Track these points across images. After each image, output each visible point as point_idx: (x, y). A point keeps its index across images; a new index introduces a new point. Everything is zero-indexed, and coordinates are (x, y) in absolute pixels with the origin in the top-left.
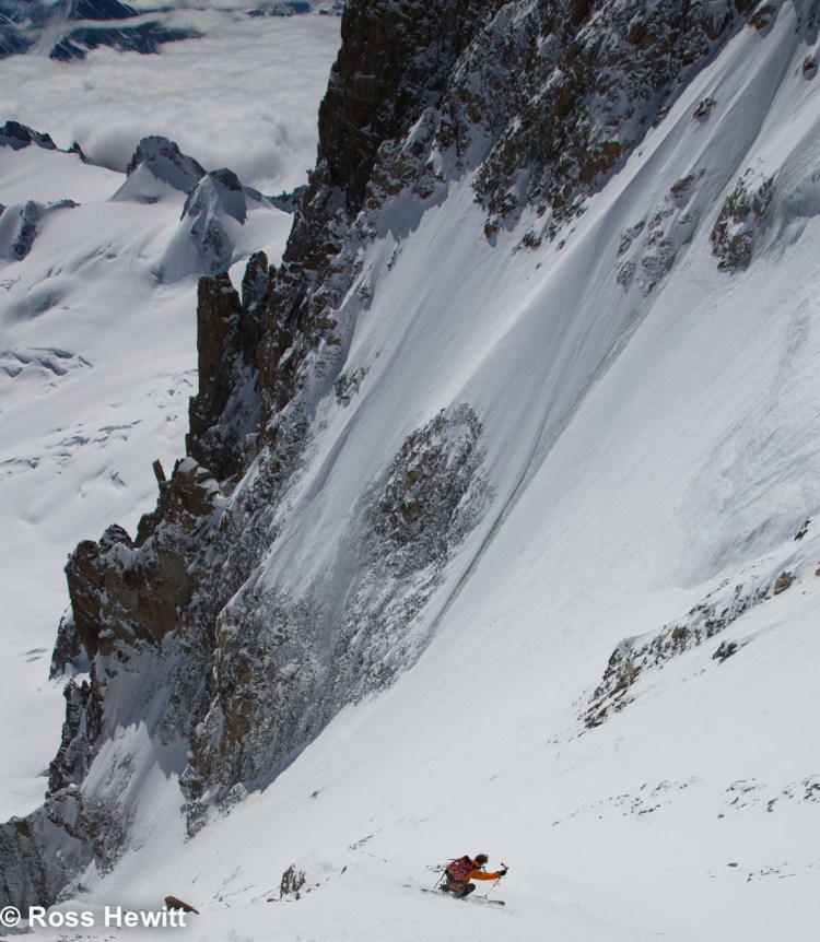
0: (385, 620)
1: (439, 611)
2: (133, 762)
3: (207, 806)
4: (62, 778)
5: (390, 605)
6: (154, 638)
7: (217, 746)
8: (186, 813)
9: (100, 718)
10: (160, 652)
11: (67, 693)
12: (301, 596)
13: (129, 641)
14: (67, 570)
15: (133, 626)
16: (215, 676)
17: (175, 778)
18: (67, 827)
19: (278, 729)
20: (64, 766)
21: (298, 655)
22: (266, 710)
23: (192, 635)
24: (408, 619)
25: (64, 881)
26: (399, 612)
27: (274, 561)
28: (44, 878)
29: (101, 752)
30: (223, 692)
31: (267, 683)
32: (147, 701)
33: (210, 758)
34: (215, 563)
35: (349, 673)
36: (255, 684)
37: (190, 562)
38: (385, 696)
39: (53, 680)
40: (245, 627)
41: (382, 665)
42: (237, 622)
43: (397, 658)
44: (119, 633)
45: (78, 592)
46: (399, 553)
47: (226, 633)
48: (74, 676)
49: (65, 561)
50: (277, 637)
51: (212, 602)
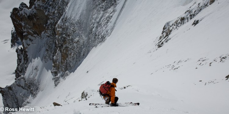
0: (101, 23)
1: (115, 19)
2: (38, 68)
3: (59, 78)
4: (19, 74)
5: (102, 19)
6: (39, 34)
7: (60, 62)
8: (54, 80)
9: (27, 57)
10: (41, 38)
11: (17, 51)
12: (78, 19)
13: (32, 35)
14: (11, 17)
15: (32, 31)
16: (57, 43)
17: (50, 71)
18: (22, 87)
19: (76, 56)
20: (19, 71)
21: (79, 35)
22: (72, 51)
23: (49, 32)
24: (107, 22)
25: (23, 101)
26: (105, 21)
27: (69, 10)
28: (17, 101)
29: (29, 66)
30: (60, 47)
31: (71, 44)
32: (39, 51)
33: (59, 65)
34: (53, 11)
35: (93, 39)
36: (68, 44)
37: (46, 12)
38: (103, 44)
39: (12, 48)
40: (63, 29)
41: (102, 36)
42: (61, 28)
43: (105, 33)
44: (29, 33)
45: (15, 23)
46: (103, 4)
47: (58, 31)
48: (18, 46)
49: (10, 14)
50: (72, 31)
51: (53, 23)
